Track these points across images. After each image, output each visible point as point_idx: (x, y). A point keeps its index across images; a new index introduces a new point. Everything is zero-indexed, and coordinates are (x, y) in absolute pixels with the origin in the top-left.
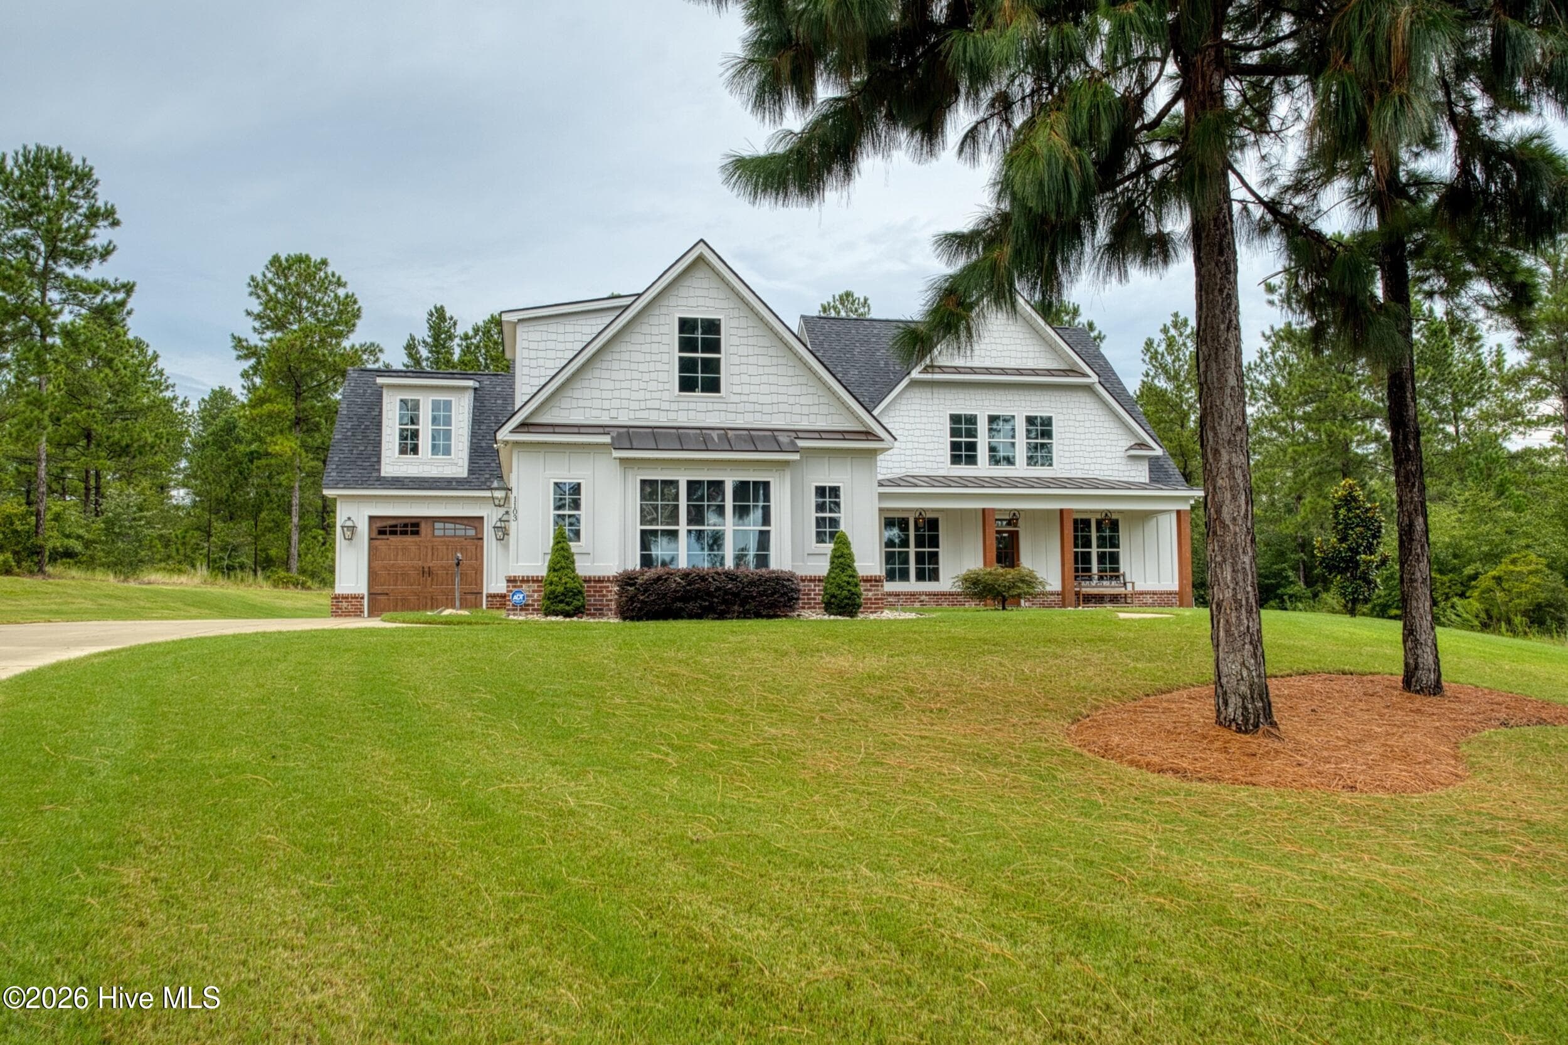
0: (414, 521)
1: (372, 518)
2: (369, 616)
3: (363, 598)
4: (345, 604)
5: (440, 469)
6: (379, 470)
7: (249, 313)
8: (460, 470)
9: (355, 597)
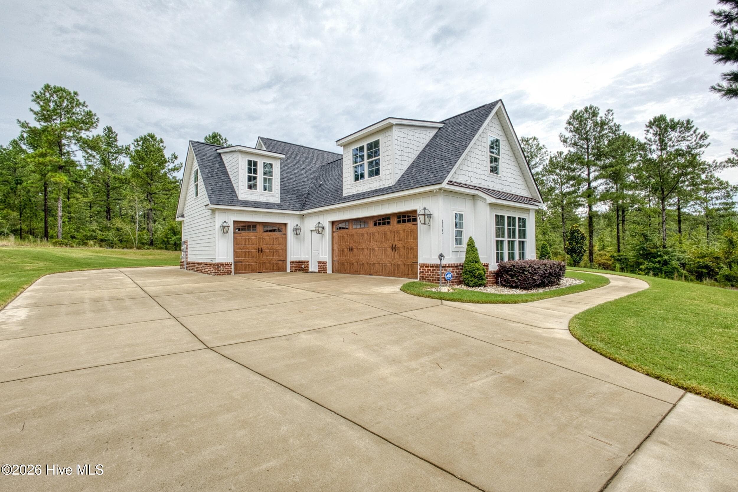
0: (253, 224)
1: (234, 222)
2: (235, 274)
3: (231, 265)
4: (222, 268)
5: (268, 198)
6: (237, 196)
7: (31, 110)
8: (277, 199)
9: (227, 264)
